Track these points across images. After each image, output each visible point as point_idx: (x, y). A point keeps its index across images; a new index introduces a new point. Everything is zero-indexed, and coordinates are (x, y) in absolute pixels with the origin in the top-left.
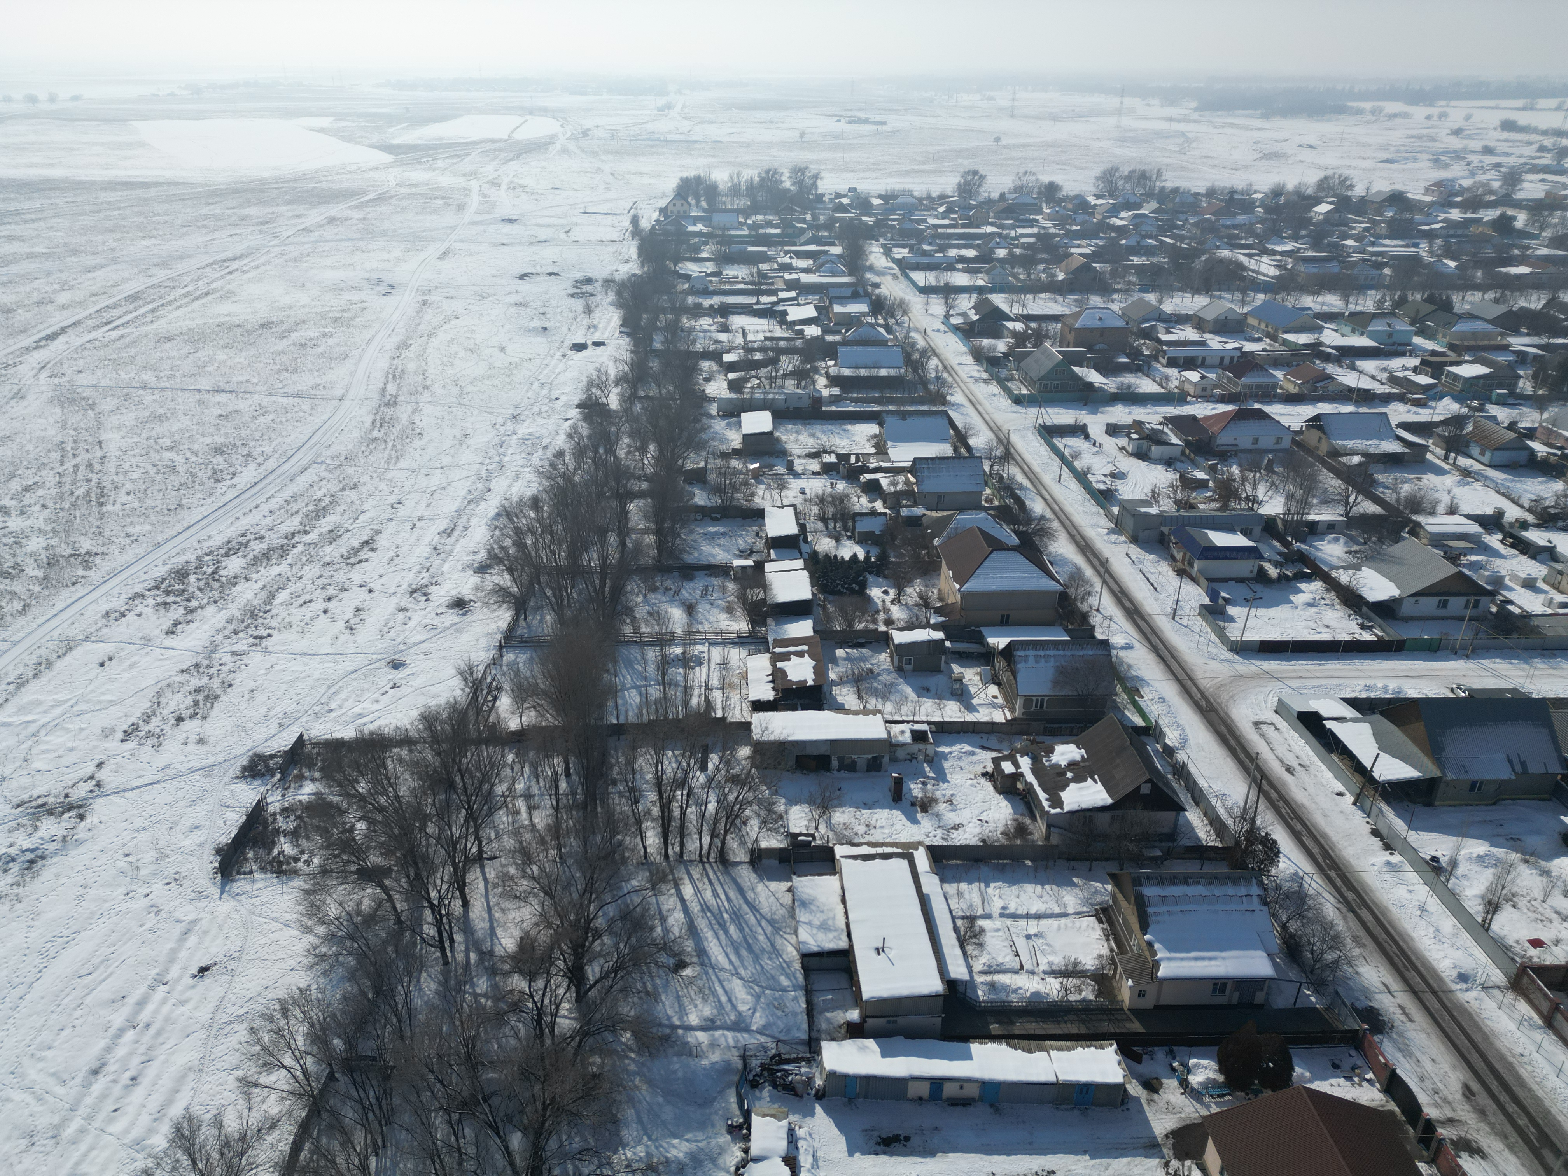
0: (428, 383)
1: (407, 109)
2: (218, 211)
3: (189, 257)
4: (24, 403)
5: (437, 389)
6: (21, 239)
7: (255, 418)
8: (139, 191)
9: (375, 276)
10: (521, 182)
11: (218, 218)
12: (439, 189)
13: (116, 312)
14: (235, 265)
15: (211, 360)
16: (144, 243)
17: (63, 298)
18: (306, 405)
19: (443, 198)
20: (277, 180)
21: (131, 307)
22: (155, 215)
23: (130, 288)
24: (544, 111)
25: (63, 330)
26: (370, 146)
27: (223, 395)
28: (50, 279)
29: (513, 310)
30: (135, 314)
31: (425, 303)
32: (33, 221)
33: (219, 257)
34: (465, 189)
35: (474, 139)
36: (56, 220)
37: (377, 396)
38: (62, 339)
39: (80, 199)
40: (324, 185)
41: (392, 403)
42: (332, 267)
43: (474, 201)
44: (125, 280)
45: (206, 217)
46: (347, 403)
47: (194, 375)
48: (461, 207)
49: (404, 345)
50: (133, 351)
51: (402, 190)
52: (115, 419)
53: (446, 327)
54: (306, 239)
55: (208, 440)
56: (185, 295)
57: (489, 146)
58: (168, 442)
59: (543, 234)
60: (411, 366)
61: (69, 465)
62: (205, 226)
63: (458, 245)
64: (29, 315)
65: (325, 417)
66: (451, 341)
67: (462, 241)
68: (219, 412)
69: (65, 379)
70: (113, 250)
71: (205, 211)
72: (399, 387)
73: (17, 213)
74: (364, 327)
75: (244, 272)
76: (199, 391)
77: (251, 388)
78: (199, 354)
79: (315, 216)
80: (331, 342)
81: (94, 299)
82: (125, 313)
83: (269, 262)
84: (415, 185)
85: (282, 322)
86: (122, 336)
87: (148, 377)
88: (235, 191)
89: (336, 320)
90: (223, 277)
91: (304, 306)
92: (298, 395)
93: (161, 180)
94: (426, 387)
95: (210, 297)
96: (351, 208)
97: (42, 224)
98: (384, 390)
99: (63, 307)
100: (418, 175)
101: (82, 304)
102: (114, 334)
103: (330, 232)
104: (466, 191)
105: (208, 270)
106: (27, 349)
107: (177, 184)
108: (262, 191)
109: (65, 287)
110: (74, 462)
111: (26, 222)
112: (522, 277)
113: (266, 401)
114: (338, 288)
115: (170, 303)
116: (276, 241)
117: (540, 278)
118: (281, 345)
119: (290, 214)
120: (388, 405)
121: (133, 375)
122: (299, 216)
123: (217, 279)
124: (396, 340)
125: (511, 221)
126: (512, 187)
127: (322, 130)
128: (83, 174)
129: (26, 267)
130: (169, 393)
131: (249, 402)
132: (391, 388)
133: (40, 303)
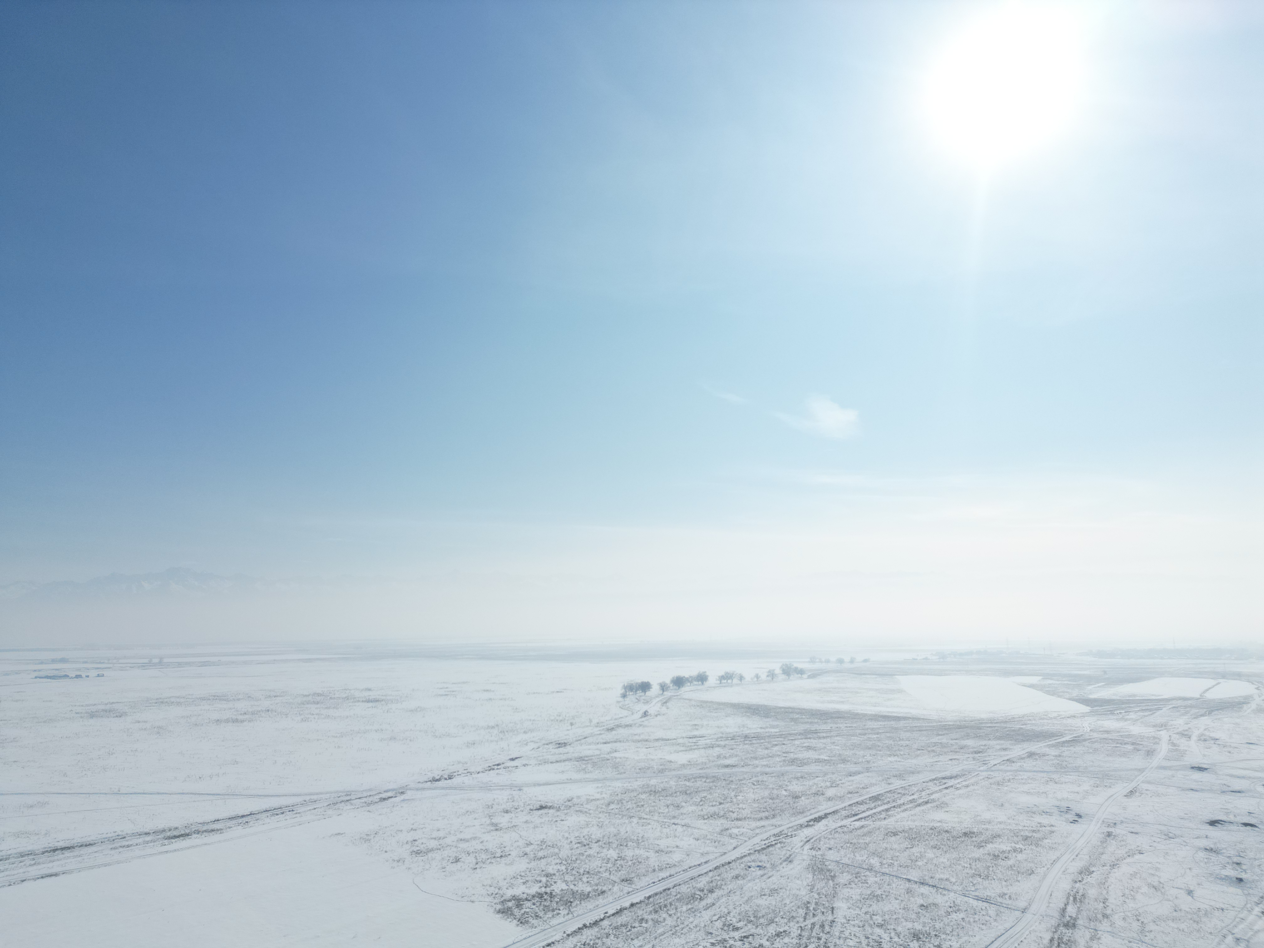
0: (1108, 912)
1: (1105, 672)
2: (944, 741)
3: (919, 772)
4: (791, 866)
5: (1117, 919)
6: (814, 749)
7: (948, 913)
8: (893, 723)
9: (1064, 804)
10: (1213, 735)
11: (943, 745)
12: (1129, 736)
13: (862, 808)
14: (951, 782)
15: (921, 857)
16: (890, 759)
17: (830, 792)
18: (992, 911)
19: (1133, 744)
20: (991, 721)
21: (873, 805)
22: (900, 740)
23: (875, 791)
24: (1238, 676)
25: (826, 816)
26: (1070, 699)
27: (927, 887)
28: (825, 778)
29: (1202, 855)
30: (874, 811)
31: (1109, 834)
32: (824, 737)
33: (940, 775)
34: (1154, 738)
35: (1165, 697)
36: (838, 738)
37: (1057, 915)
38: (824, 822)
39: (855, 725)
40: (1029, 727)
41: (1071, 925)
42: (1028, 793)
43: (1164, 748)
44: (872, 785)
45: (935, 744)
46: (1028, 916)
47: (907, 866)
48: (1150, 753)
49: (1086, 871)
50: (867, 839)
51: (1095, 735)
52: (846, 892)
53: (1129, 860)
54: (1009, 768)
55: (909, 925)
56: (911, 801)
57: (1180, 703)
58: (879, 919)
59: (1237, 785)
60: (1092, 893)
61: (809, 922)
62: (933, 751)
63: (1145, 786)
64: (807, 801)
65: (1008, 925)
66: (1134, 875)
67: (1149, 783)
68: (922, 902)
69: (820, 853)
70: (868, 762)
71: (936, 739)
72: (1079, 911)
73: (816, 732)
74: (1051, 848)
75: (957, 789)
76: (909, 880)
77: (949, 886)
78: (914, 850)
79: (1018, 750)
80: (1020, 857)
81: (849, 795)
82: (868, 809)
83: (977, 783)
84: (1107, 732)
85: (981, 833)
86: (862, 827)
87: (875, 861)
88: (959, 727)
89: (1026, 838)
90: (940, 790)
91: (1000, 823)
92: (986, 900)
93: (909, 715)
94: (1105, 916)
95: (929, 805)
96: (1050, 746)
97: (829, 740)
98: (1064, 910)
99: (830, 799)
100: (1110, 723)
101: (841, 798)
102: (858, 824)
103: (1029, 764)
104: (1156, 740)
105: (930, 784)
106: (801, 826)
107: (919, 719)
108: (979, 728)
109: (834, 785)
110: (812, 921)
111: (820, 738)
112: (1213, 823)
113: (960, 900)
114: (1031, 812)
115: (899, 806)
116: (985, 767)
117: (1232, 827)
118: (978, 853)
119: (998, 747)
120: (1066, 925)
121: (864, 858)
122: (1005, 749)
123: (936, 792)
124: (1079, 864)
125: (1201, 769)
126: (1203, 739)
127: (1032, 686)
128: (860, 709)
129: (813, 768)
130: (887, 878)
131: (946, 898)
132: (1071, 910)
133: (816, 794)
